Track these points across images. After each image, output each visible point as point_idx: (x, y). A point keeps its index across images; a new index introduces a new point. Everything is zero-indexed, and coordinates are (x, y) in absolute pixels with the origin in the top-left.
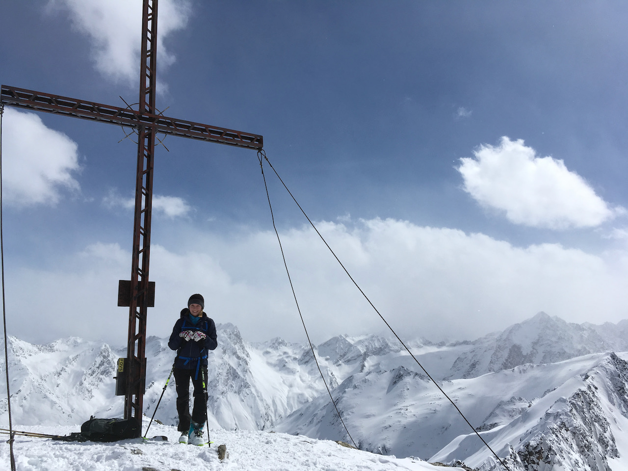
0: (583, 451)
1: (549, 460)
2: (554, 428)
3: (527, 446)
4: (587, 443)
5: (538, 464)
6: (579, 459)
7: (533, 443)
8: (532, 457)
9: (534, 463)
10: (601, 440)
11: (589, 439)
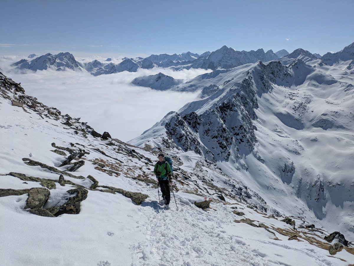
0: (245, 105)
1: (232, 109)
2: (234, 96)
3: (223, 103)
4: (247, 102)
5: (227, 111)
6: (244, 108)
7: (226, 102)
8: (225, 108)
9: (225, 111)
10: (252, 101)
11: (248, 100)
